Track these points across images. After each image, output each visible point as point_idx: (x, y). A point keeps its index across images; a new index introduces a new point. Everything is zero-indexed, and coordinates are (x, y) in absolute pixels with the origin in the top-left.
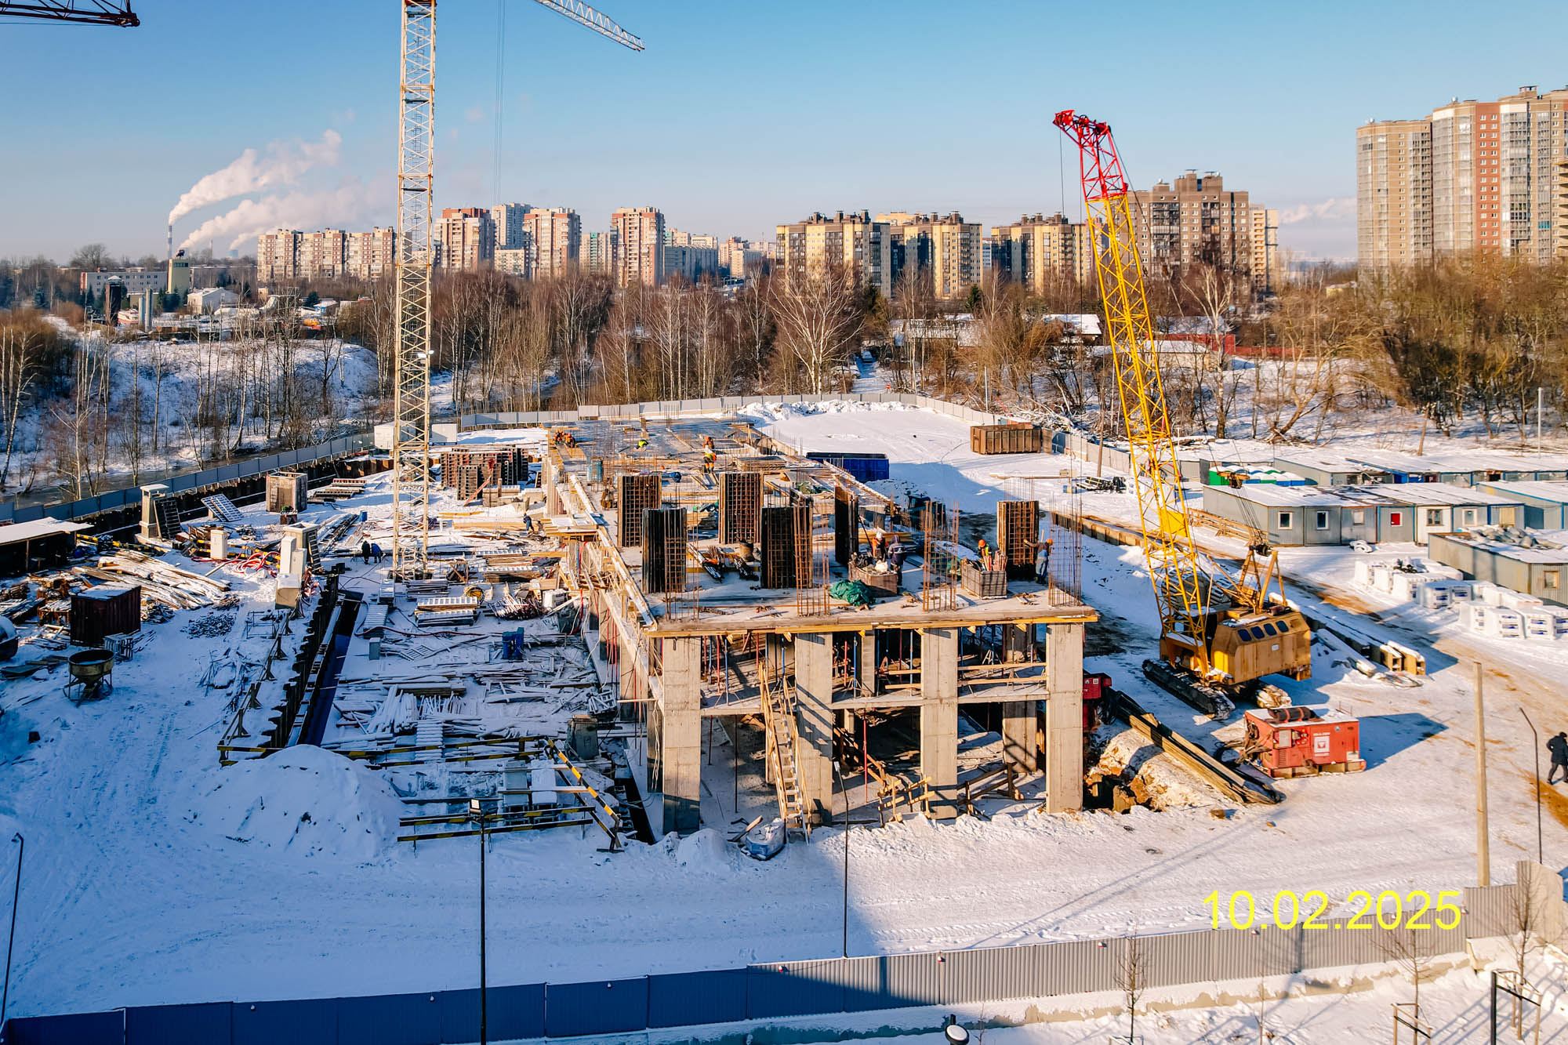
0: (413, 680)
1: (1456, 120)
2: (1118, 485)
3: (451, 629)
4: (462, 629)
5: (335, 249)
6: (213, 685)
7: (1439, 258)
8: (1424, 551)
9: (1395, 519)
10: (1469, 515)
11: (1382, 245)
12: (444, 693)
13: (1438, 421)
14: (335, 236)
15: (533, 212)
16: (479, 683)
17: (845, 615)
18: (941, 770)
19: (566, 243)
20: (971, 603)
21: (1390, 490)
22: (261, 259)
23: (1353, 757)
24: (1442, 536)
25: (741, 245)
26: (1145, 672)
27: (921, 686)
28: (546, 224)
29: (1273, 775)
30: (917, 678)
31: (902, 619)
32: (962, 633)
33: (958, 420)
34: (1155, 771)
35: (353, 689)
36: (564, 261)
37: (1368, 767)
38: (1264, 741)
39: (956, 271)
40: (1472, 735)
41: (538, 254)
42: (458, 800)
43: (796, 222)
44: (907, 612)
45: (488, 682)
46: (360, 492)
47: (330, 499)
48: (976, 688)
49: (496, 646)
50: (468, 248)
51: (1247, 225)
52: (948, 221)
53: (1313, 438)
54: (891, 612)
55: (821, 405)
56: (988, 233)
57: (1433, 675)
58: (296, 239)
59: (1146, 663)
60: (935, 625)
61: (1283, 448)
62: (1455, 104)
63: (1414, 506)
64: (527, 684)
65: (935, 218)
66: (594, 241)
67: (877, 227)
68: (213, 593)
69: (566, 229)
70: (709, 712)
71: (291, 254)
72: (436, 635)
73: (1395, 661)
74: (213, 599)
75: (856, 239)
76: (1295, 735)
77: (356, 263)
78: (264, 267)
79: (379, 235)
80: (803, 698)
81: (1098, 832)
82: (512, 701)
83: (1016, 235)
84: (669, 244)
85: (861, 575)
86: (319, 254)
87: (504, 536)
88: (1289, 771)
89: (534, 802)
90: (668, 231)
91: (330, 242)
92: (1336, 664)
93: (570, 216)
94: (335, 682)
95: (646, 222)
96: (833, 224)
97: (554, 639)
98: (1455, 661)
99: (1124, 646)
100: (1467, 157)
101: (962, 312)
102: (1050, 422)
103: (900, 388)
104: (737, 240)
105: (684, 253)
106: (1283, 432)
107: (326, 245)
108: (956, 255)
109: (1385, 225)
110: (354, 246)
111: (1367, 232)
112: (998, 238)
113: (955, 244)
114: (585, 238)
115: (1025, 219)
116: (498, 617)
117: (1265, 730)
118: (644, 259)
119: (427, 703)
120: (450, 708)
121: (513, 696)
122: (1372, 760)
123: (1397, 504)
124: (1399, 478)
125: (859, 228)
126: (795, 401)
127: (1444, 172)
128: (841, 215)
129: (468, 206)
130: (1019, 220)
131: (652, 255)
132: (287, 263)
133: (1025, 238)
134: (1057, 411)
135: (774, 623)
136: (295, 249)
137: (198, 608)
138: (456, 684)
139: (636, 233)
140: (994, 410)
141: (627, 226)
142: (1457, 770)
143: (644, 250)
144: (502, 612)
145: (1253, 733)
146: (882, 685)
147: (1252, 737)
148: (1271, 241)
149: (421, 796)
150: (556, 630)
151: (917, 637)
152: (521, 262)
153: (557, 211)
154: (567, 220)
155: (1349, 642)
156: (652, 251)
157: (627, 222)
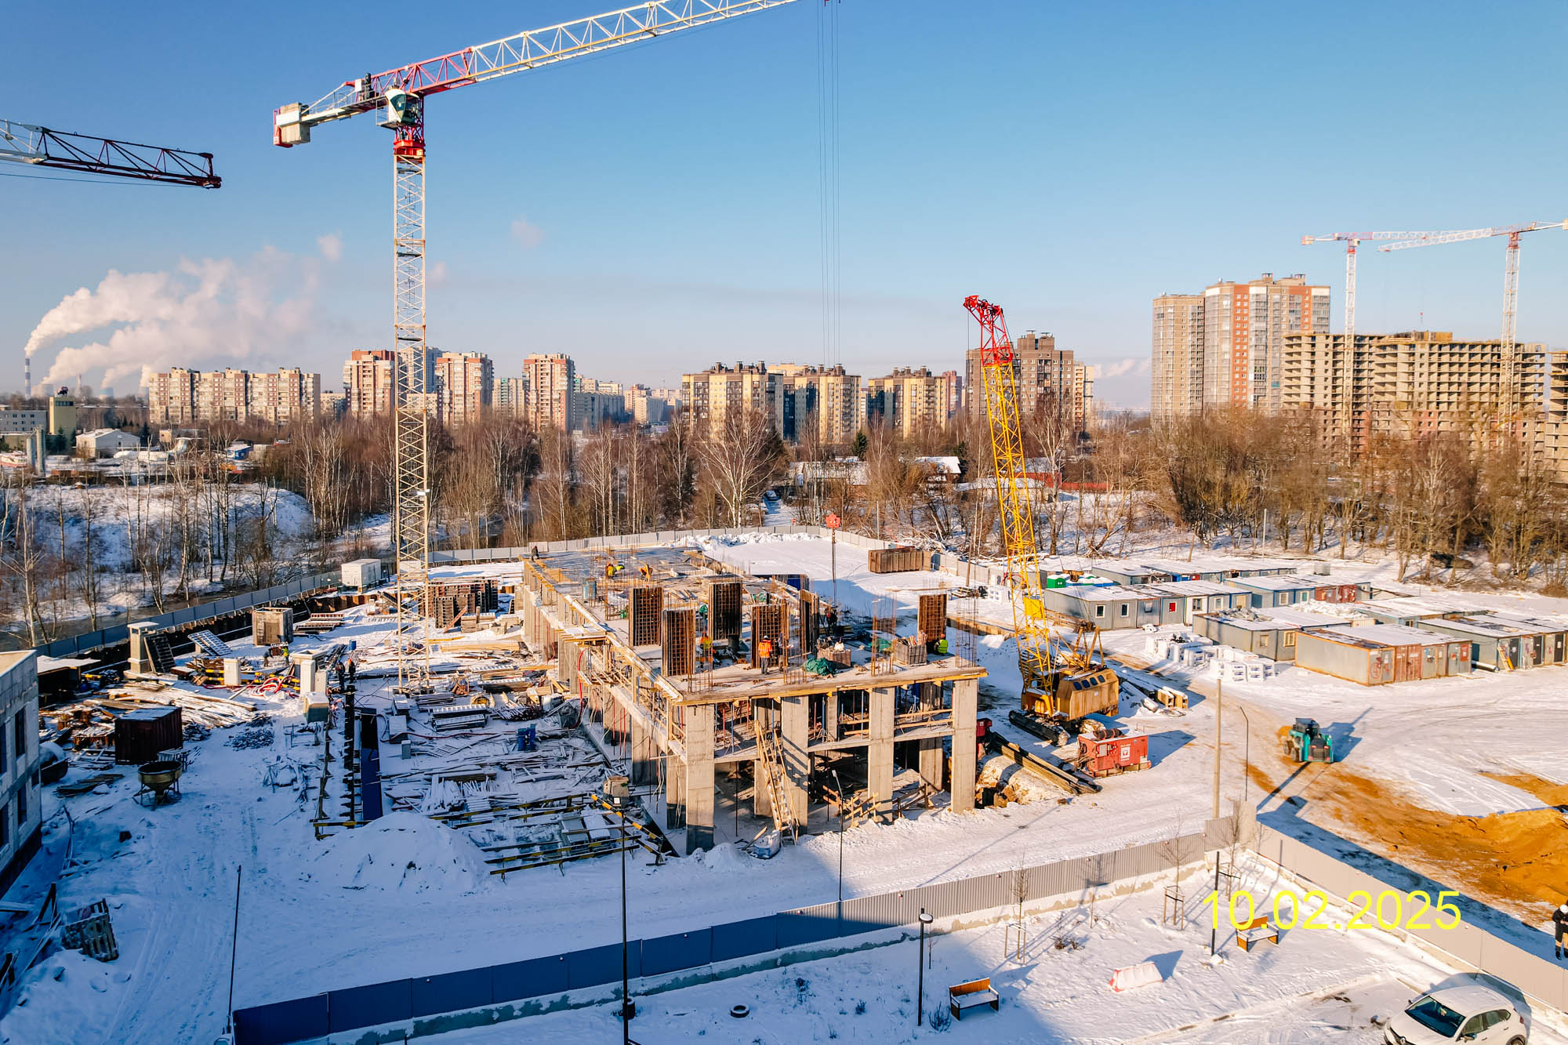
0: (450, 770)
1: (1221, 297)
2: (982, 592)
3: (467, 731)
4: (475, 730)
5: (237, 390)
6: (277, 784)
7: (1206, 410)
8: (1189, 629)
9: (1172, 607)
10: (1218, 601)
11: (1167, 398)
12: (479, 778)
13: (1201, 537)
14: (237, 376)
15: (445, 356)
16: (505, 769)
17: (817, 682)
18: (882, 789)
19: (479, 388)
20: (903, 669)
21: (1169, 586)
22: (154, 398)
23: (1143, 760)
24: (1201, 616)
25: (644, 392)
26: (1011, 720)
27: (869, 731)
28: (458, 369)
29: (1095, 776)
30: (866, 726)
31: (858, 682)
32: (898, 690)
33: (855, 546)
34: (1018, 780)
35: (396, 781)
36: (477, 405)
37: (1153, 765)
38: (1090, 754)
39: (838, 419)
40: (1213, 742)
41: (451, 399)
42: (525, 845)
43: (700, 372)
44: (860, 677)
45: (513, 768)
46: (340, 625)
47: (313, 632)
48: (906, 730)
49: (511, 742)
50: (379, 391)
51: (1071, 380)
52: (833, 373)
53: (1117, 552)
54: (848, 679)
55: (742, 538)
56: (866, 382)
57: (1192, 708)
58: (193, 378)
59: (1011, 713)
60: (880, 685)
61: (1098, 560)
62: (1220, 284)
63: (1185, 597)
64: (546, 767)
65: (822, 369)
66: (506, 388)
67: (772, 378)
68: (242, 714)
69: (479, 374)
70: (720, 760)
71: (188, 394)
72: (455, 737)
73: (1170, 700)
74: (244, 718)
75: (755, 388)
76: (1109, 748)
77: (260, 405)
78: (157, 408)
79: (285, 376)
80: (787, 746)
81: (987, 819)
82: (538, 780)
83: (889, 386)
84: (577, 391)
85: (825, 654)
86: (219, 396)
87: (491, 655)
88: (1105, 772)
89: (593, 837)
90: (578, 377)
91: (231, 382)
92: (1134, 704)
93: (483, 360)
94: (378, 779)
95: (557, 368)
96: (734, 373)
97: (559, 733)
98: (1203, 698)
99: (994, 704)
100: (1227, 328)
101: (850, 455)
102: (927, 546)
103: (804, 521)
104: (640, 388)
105: (593, 399)
106: (1097, 548)
107: (226, 385)
108: (839, 404)
109: (1170, 381)
110: (259, 388)
111: (1158, 388)
112: (873, 389)
113: (838, 394)
114: (497, 382)
115: (897, 372)
116: (505, 719)
117: (1090, 746)
118: (556, 404)
119: (466, 786)
120: (487, 788)
121: (537, 776)
122: (1154, 761)
123: (1174, 596)
124: (1175, 578)
125: (756, 377)
126: (720, 534)
127: (1212, 339)
128: (741, 366)
129: (379, 347)
130: (891, 372)
131: (563, 401)
132: (184, 403)
133: (897, 388)
134: (932, 536)
135: (768, 691)
136: (192, 389)
137: (232, 726)
138: (487, 771)
139: (548, 379)
140: (883, 537)
141: (539, 372)
142: (1204, 763)
143: (556, 396)
144: (508, 715)
145: (1083, 751)
146: (843, 731)
147: (1082, 752)
148: (1088, 393)
149: (494, 845)
150: (558, 726)
151: (867, 694)
152: (433, 407)
153: (469, 355)
154: (479, 365)
155: (1142, 690)
156: (563, 397)
157: (539, 368)
